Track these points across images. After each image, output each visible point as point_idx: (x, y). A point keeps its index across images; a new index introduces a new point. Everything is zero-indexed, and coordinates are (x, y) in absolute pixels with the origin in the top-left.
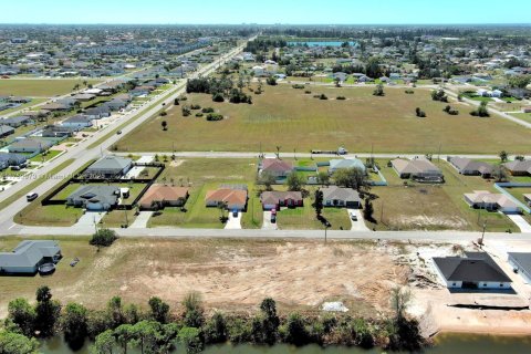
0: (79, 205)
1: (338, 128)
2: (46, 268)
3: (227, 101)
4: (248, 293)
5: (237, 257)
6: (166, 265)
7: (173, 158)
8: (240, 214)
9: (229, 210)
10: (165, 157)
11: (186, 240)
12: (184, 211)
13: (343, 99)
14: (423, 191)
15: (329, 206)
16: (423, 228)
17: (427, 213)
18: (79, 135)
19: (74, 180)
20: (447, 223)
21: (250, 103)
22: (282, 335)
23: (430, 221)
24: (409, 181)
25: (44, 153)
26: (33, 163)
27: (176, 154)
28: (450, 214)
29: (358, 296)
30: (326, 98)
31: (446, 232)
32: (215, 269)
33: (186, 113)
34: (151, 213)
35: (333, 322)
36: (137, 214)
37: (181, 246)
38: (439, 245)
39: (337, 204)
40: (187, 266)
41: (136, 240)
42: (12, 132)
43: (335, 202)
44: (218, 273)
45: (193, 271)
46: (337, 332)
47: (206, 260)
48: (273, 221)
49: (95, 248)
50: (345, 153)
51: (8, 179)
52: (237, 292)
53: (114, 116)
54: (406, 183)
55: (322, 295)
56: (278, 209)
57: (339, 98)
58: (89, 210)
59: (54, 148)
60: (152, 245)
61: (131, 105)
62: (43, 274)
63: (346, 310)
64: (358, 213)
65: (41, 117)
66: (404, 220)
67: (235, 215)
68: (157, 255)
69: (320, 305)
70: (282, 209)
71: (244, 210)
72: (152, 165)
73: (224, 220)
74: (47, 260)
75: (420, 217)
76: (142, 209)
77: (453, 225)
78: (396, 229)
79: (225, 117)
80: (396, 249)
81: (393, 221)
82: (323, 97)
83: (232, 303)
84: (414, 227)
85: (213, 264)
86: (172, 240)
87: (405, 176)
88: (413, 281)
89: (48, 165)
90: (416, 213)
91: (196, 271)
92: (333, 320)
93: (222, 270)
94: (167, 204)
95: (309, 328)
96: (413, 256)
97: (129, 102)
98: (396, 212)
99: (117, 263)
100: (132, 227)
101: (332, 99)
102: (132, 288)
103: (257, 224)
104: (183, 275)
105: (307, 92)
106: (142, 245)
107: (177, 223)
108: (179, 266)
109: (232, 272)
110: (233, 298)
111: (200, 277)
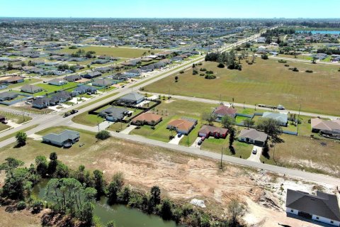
0: (103, 116)
1: (291, 92)
2: (67, 145)
3: (226, 67)
4: (154, 181)
5: (163, 160)
6: (123, 156)
7: (169, 98)
8: (183, 136)
9: (178, 132)
10: (164, 97)
11: (144, 145)
12: (153, 129)
13: (311, 72)
14: (323, 144)
15: (242, 141)
16: (302, 169)
17: (314, 159)
18: (130, 80)
19: (111, 103)
20: (326, 169)
21: (240, 69)
22: (157, 210)
23: (313, 165)
24: (316, 135)
25: (107, 87)
26: (98, 92)
27: (172, 96)
28: (333, 164)
29: (218, 200)
30: (297, 71)
31: (320, 176)
32: (146, 164)
33: (195, 73)
34: (135, 127)
35: (191, 211)
36: (128, 126)
37: (137, 147)
38: (304, 183)
39: (248, 141)
40: (133, 159)
41: (118, 139)
42: (100, 75)
43: (248, 139)
44: (145, 166)
45: (134, 162)
46: (191, 218)
47: (145, 158)
48: (199, 144)
49: (96, 139)
50: (282, 109)
51: (83, 98)
52: (148, 179)
53: (155, 71)
54: (312, 136)
55: (195, 194)
56: (207, 137)
57: (308, 71)
58: (107, 120)
59: (114, 86)
60: (124, 144)
61: (168, 66)
62: (65, 148)
63: (204, 206)
64: (259, 150)
65: (118, 68)
66: (292, 160)
67: (179, 136)
68: (122, 149)
69: (190, 200)
70: (210, 137)
71: (186, 134)
72: (155, 101)
73: (171, 138)
74: (70, 141)
75: (307, 161)
76: (132, 124)
77: (330, 171)
78: (281, 165)
79: (217, 78)
80: (270, 178)
81: (282, 159)
82: (295, 70)
83: (141, 185)
84: (297, 167)
85: (147, 161)
86: (136, 143)
87: (315, 131)
88: (263, 201)
89: (105, 94)
90: (304, 158)
91: (135, 162)
92: (192, 210)
93: (148, 165)
94: (146, 123)
95: (173, 211)
96: (277, 185)
97: (168, 64)
98: (289, 154)
99: (101, 150)
100: (121, 132)
101: (302, 71)
102: (99, 164)
103: (188, 144)
104: (128, 163)
105: (286, 66)
106: (119, 143)
107: (145, 135)
108: (128, 158)
109: (153, 168)
110: (143, 182)
111: (135, 166)
